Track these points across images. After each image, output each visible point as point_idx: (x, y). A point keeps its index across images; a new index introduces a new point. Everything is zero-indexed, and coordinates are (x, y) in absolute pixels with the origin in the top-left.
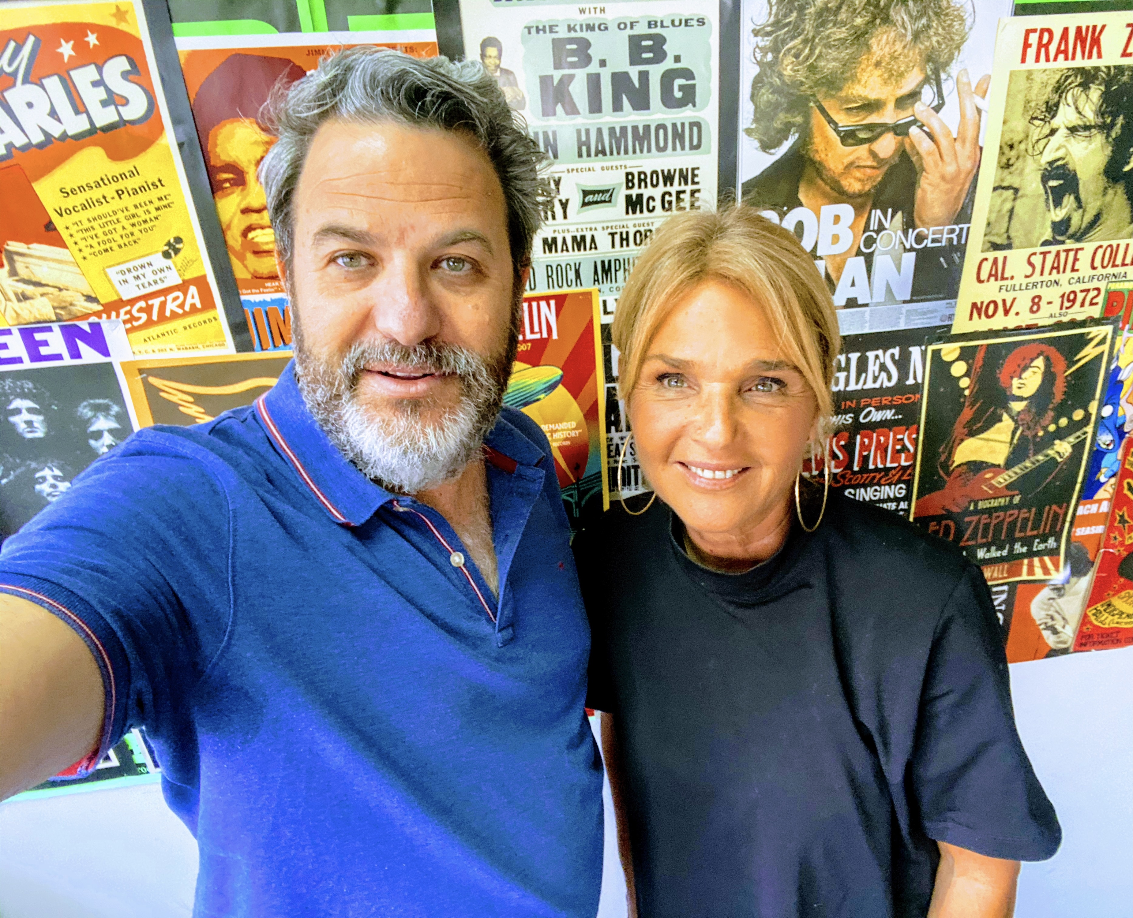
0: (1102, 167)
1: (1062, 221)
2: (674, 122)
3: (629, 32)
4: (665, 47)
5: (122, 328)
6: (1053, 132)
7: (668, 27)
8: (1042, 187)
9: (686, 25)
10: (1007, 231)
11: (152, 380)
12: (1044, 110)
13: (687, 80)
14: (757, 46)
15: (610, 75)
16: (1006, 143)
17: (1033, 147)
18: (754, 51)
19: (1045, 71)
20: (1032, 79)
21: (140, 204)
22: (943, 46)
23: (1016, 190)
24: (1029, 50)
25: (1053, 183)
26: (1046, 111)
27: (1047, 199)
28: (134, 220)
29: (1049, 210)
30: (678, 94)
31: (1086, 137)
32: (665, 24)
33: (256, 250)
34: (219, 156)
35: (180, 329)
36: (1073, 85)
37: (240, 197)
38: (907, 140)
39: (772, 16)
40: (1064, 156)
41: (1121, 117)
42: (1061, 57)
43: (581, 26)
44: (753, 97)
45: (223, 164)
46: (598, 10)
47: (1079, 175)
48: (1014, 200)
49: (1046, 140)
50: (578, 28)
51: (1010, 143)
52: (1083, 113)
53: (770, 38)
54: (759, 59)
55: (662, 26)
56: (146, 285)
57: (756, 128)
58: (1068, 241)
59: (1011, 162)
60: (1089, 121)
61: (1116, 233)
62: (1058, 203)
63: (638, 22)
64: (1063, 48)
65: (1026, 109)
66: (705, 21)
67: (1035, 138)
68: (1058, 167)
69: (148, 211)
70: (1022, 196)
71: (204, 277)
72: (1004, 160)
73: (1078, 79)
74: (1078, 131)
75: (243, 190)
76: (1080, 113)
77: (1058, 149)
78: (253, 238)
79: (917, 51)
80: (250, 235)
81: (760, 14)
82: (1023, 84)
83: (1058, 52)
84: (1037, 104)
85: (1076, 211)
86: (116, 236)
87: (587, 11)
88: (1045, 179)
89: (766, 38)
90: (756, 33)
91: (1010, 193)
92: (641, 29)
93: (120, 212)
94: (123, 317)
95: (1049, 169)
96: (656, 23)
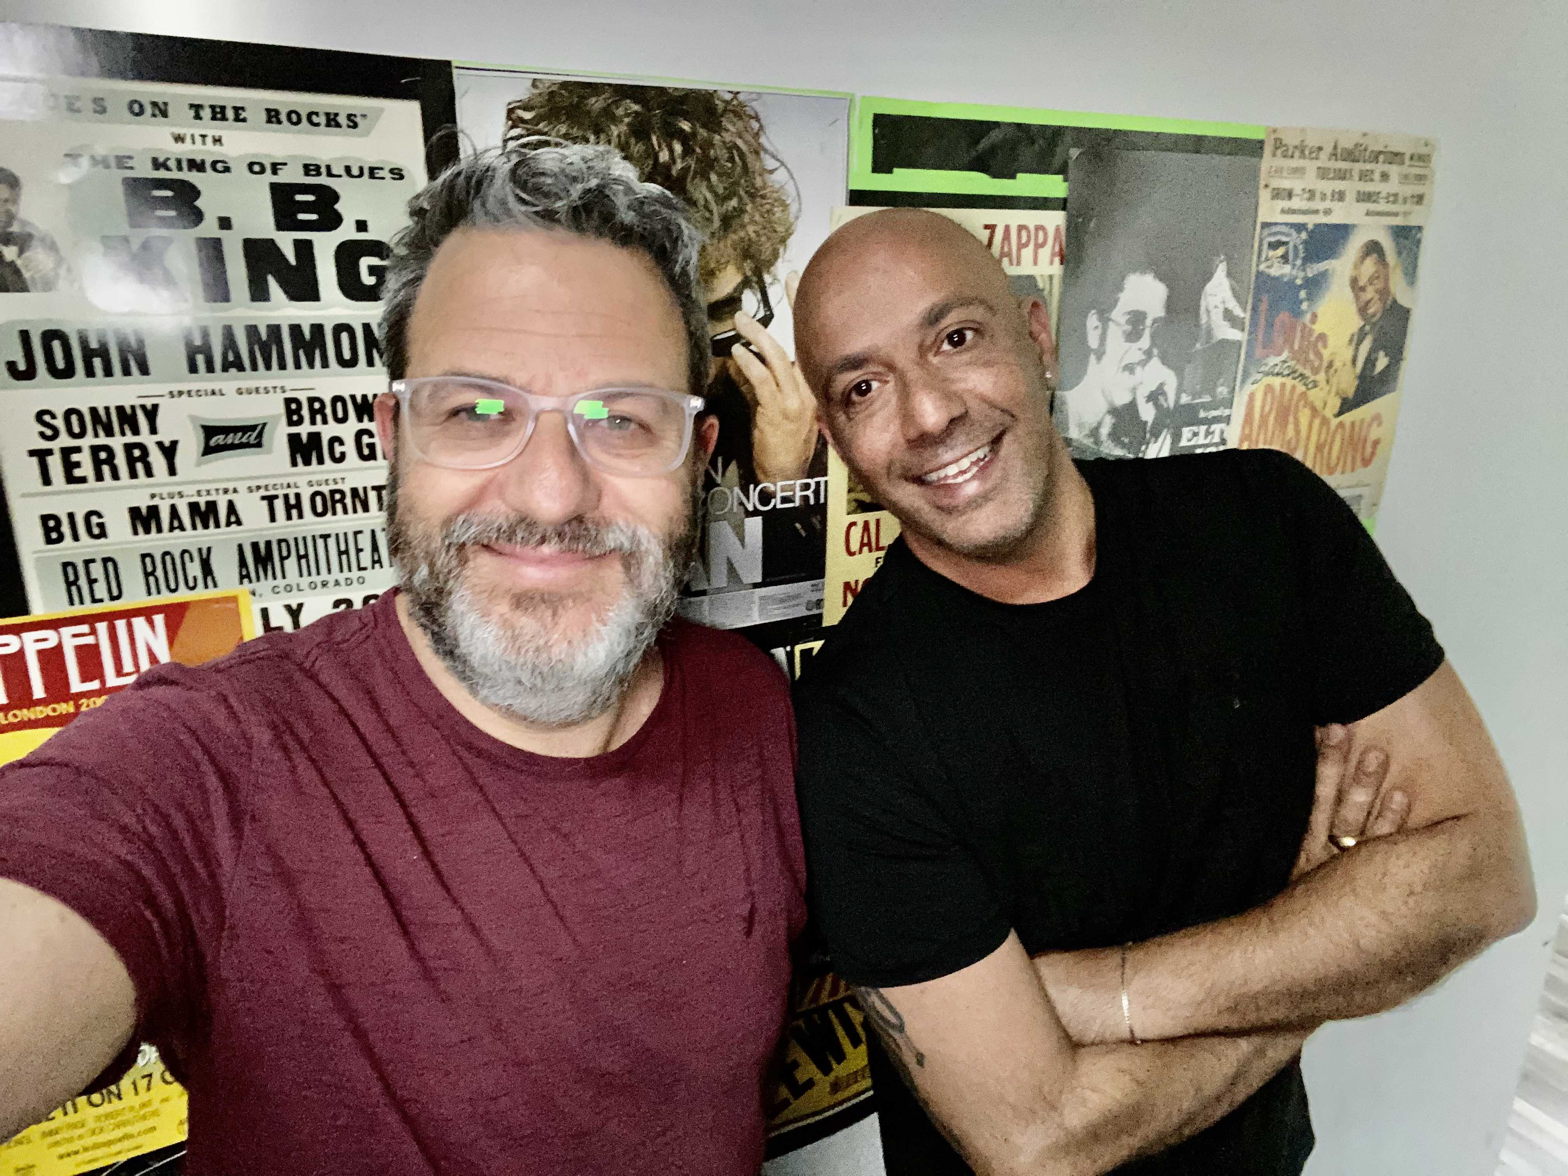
2: (366, 321)
3: (269, 178)
4: (337, 207)
7: (340, 176)
9: (372, 176)
15: (240, 243)
22: (763, 239)
30: (368, 280)
32: (334, 172)
38: (730, 363)
43: (179, 162)
46: (209, 140)
50: (172, 164)
55: (330, 174)
63: (285, 164)
66: (404, 173)
79: (729, 242)
87: (188, 140)
92: (292, 175)
96: (318, 168)
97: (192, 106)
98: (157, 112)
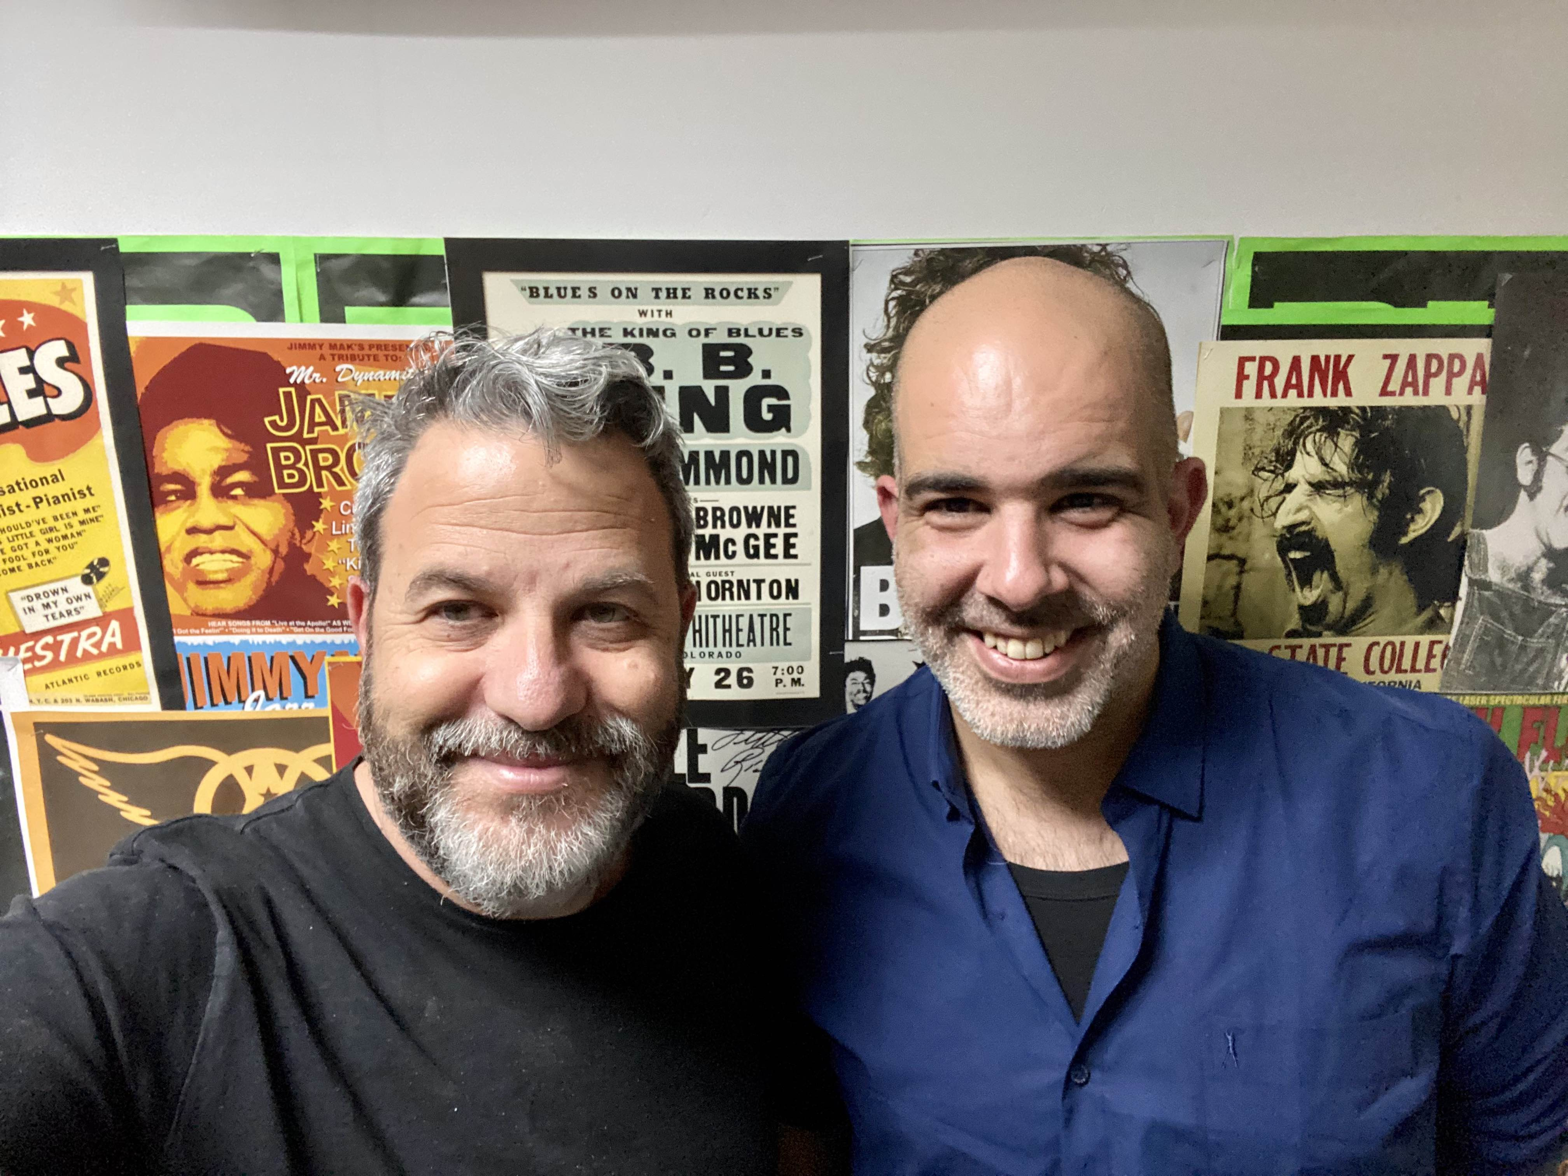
0: (1366, 536)
1: (1314, 605)
2: (762, 448)
3: (703, 339)
4: (750, 360)
5: (20, 667)
6: (1289, 488)
7: (754, 336)
8: (1279, 559)
9: (778, 334)
10: (1234, 614)
11: (50, 739)
12: (1273, 459)
13: (779, 399)
14: (872, 364)
15: (677, 390)
16: (1221, 499)
17: (1262, 506)
18: (868, 369)
19: (1271, 409)
20: (1252, 420)
21: (61, 516)
23: (1242, 562)
24: (1245, 382)
25: (1295, 555)
26: (1277, 461)
27: (1289, 574)
28: (52, 535)
29: (1294, 590)
30: (767, 416)
31: (1339, 496)
32: (750, 333)
33: (200, 579)
34: (166, 462)
35: (93, 675)
36: (1314, 429)
37: (185, 515)
39: (891, 330)
40: (1308, 520)
41: (1388, 473)
42: (1293, 393)
43: (641, 330)
44: (867, 424)
45: (170, 473)
46: (663, 314)
47: (1333, 546)
48: (1241, 572)
49: (1279, 499)
50: (636, 332)
51: (1226, 499)
52: (1331, 466)
53: (889, 356)
54: (874, 379)
55: (747, 335)
56: (57, 615)
57: (872, 462)
58: (1325, 633)
59: (1231, 524)
60: (1342, 476)
61: (1398, 626)
62: (1306, 582)
63: (715, 329)
64: (1294, 381)
65: (1246, 458)
66: (803, 331)
67: (1263, 494)
68: (1298, 534)
69: (69, 524)
70: (1250, 570)
71: (130, 611)
72: (1220, 521)
73: (1321, 422)
74: (1328, 489)
75: (191, 505)
76: (1326, 465)
77: (1299, 510)
78: (198, 565)
80: (195, 561)
81: (874, 326)
82: (1239, 424)
83: (1288, 386)
84: (1262, 452)
85: (1332, 592)
86: (27, 553)
87: (649, 313)
88: (1283, 548)
89: (883, 355)
90: (870, 348)
91: (1233, 565)
92: (719, 337)
93: (35, 523)
94: (23, 655)
95: (1288, 536)
96: (739, 330)
97: (653, 289)
98: (630, 294)
